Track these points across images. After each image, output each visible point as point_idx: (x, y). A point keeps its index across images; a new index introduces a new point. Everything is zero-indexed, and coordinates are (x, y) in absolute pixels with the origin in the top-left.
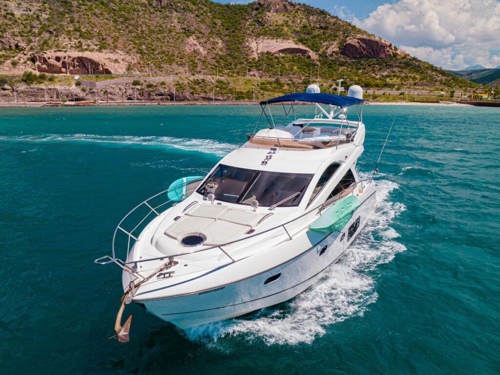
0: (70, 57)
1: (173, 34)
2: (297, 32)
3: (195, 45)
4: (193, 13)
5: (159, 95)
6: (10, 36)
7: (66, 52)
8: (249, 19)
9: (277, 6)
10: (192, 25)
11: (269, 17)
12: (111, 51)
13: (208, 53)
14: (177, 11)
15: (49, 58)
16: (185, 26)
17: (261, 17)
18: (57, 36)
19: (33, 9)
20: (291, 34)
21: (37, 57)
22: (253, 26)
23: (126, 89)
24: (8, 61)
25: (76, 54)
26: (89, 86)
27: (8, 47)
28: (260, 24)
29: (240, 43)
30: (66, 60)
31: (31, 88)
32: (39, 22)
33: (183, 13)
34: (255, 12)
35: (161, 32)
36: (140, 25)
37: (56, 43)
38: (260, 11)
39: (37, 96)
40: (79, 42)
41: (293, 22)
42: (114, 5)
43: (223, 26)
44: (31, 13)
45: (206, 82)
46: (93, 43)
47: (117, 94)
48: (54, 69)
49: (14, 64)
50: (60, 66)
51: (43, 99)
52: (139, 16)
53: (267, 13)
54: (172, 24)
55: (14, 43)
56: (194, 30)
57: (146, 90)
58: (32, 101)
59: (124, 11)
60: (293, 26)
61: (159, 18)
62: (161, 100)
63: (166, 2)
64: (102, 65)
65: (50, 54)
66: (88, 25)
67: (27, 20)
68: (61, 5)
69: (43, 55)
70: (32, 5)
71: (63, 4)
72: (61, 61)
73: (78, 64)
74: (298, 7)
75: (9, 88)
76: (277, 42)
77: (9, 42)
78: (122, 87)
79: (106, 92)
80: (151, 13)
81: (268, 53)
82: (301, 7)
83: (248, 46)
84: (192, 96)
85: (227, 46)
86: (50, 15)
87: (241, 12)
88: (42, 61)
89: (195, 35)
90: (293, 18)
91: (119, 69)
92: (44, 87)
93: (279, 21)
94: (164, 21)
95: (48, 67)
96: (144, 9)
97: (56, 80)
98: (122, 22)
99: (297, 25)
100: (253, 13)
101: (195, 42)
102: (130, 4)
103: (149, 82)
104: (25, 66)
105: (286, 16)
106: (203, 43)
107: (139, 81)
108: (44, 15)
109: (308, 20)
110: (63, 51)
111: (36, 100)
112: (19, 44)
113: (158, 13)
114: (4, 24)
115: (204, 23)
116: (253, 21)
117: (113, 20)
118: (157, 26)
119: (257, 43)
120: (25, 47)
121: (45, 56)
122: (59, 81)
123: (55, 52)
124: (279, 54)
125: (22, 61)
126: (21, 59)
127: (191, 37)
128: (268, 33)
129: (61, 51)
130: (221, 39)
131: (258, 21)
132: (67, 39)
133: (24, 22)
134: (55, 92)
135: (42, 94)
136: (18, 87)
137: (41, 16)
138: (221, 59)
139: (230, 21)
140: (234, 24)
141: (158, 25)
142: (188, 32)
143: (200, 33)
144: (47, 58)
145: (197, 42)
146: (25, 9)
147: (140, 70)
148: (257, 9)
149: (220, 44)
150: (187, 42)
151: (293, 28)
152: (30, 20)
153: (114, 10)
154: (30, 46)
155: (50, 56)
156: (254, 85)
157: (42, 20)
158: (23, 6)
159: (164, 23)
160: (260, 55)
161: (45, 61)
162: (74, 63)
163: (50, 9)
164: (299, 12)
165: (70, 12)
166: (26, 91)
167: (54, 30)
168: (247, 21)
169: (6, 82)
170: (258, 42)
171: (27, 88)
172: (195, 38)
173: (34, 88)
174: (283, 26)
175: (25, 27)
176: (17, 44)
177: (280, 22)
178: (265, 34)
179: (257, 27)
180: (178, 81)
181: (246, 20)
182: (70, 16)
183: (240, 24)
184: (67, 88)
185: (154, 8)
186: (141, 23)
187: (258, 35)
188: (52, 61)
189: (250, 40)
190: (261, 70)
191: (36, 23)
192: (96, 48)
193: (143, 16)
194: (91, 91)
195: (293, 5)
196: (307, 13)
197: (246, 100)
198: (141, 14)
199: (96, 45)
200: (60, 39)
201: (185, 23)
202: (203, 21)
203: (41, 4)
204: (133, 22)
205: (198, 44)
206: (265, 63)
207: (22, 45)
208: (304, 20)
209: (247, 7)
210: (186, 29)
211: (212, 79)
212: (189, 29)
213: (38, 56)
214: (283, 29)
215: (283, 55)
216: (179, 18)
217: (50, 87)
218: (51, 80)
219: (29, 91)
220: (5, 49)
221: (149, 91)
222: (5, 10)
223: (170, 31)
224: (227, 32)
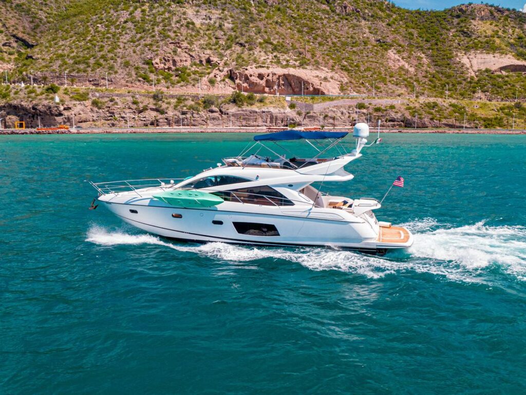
0: (275, 74)
1: (370, 46)
2: (512, 45)
3: (399, 60)
4: (383, 21)
5: (390, 121)
6: (199, 50)
7: (268, 68)
8: (451, 28)
9: (482, 12)
10: (388, 36)
11: (475, 26)
12: (315, 67)
13: (416, 70)
14: (365, 19)
15: (251, 76)
16: (380, 38)
17: (465, 26)
18: (250, 50)
19: (214, 17)
20: (505, 47)
21: (238, 74)
22: (458, 38)
23: (349, 113)
24: (203, 78)
25: (280, 71)
26: (304, 109)
27: (198, 62)
28: (465, 35)
29: (450, 58)
30: (270, 78)
31: (243, 111)
32: (223, 33)
33: (372, 21)
34: (456, 21)
35: (354, 44)
36: (328, 36)
37: (252, 58)
38: (463, 18)
39: (249, 120)
40: (275, 56)
41: (504, 32)
42: (291, 11)
43: (420, 37)
44: (212, 22)
45: (439, 105)
46: (291, 57)
47: (340, 119)
48: (256, 89)
49: (212, 82)
50: (264, 85)
51: (255, 123)
52: (324, 26)
53: (471, 21)
54: (365, 35)
55: (204, 57)
56: (391, 42)
57: (375, 114)
58: (242, 126)
59: (305, 19)
60: (505, 37)
61: (347, 28)
62: (393, 127)
63: (351, 9)
64: (312, 84)
65: (252, 70)
66: (277, 36)
67: (208, 30)
68: (241, 12)
69: (244, 71)
70: (211, 12)
71: (243, 11)
72: (265, 79)
73: (283, 82)
74: (506, 13)
75: (217, 109)
76: (494, 57)
77: (198, 55)
78: (345, 111)
79: (326, 116)
80: (336, 22)
81: (487, 71)
82: (510, 14)
83: (460, 62)
84: (432, 122)
85: (433, 61)
86: (233, 24)
87: (437, 20)
88: (244, 79)
89: (394, 49)
90: (503, 27)
91: (332, 88)
92: (257, 110)
93: (487, 31)
94: (354, 31)
95: (249, 86)
96: (327, 16)
97: (267, 101)
98: (307, 33)
99: (510, 36)
100: (454, 21)
101: (397, 57)
102: (310, 10)
103: (375, 105)
104: (225, 84)
105: (494, 25)
106: (406, 58)
107: (364, 104)
108: (226, 25)
109: (522, 30)
110: (265, 67)
111: (247, 125)
112: (211, 59)
113: (345, 22)
114: (189, 34)
115: (399, 33)
116: (457, 31)
117: (296, 29)
118: (348, 38)
119: (468, 58)
120: (219, 62)
121: (246, 72)
122: (271, 103)
123: (256, 68)
124: (501, 72)
125: (219, 79)
126: (217, 76)
127: (389, 51)
128: (479, 46)
129: (263, 67)
130: (423, 53)
131: (463, 31)
132: (263, 53)
133: (207, 33)
134: (269, 116)
135: (255, 117)
136: (228, 109)
137: (224, 25)
138: (433, 77)
139: (427, 31)
140: (435, 35)
141: (349, 36)
142: (384, 45)
143: (400, 46)
144: (249, 76)
145: (399, 56)
146: (204, 17)
147: (357, 91)
148: (458, 17)
149: (425, 60)
150: (388, 57)
151: (506, 39)
152: (212, 30)
153: (294, 18)
154: (223, 61)
155: (252, 73)
156: (493, 110)
157: (226, 31)
158: (202, 14)
159: (355, 34)
160: (477, 73)
161: (247, 79)
162: (279, 82)
163: (232, 17)
164: (509, 19)
165: (253, 20)
166: (237, 114)
167: (246, 42)
168: (450, 31)
169: (213, 104)
170: (470, 57)
171: (239, 111)
172: (395, 51)
173: (246, 111)
174: (494, 37)
175: (210, 38)
176: (209, 58)
177: (489, 33)
178: (475, 47)
179: (463, 38)
180: (408, 105)
181: (447, 30)
182: (254, 25)
183: (441, 35)
184: (282, 111)
185: (338, 15)
186: (328, 34)
187: (467, 49)
188: (254, 79)
189: (459, 54)
190: (487, 91)
191: (219, 33)
192: (297, 63)
193: (328, 25)
194: (309, 115)
195: (500, 11)
196: (520, 21)
197: (498, 128)
198: (325, 22)
199: (296, 60)
200: (256, 53)
201: (378, 33)
202: (396, 31)
203: (221, 11)
204: (319, 32)
205: (400, 59)
206: (489, 83)
207: (215, 59)
208: (517, 30)
209: (444, 14)
210: (381, 41)
211: (443, 103)
212: (385, 40)
213: (238, 72)
214: (494, 41)
215: (507, 74)
216: (370, 28)
217: (264, 110)
218: (261, 101)
219: (240, 114)
220: (195, 64)
221: (378, 116)
222: (185, 19)
223: (365, 43)
224: (429, 45)
